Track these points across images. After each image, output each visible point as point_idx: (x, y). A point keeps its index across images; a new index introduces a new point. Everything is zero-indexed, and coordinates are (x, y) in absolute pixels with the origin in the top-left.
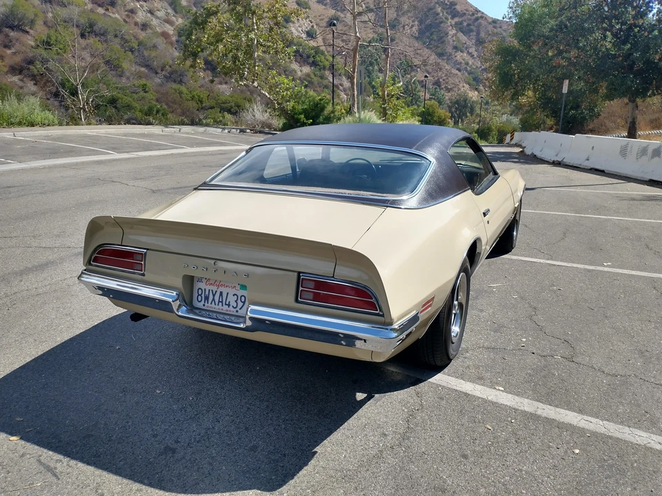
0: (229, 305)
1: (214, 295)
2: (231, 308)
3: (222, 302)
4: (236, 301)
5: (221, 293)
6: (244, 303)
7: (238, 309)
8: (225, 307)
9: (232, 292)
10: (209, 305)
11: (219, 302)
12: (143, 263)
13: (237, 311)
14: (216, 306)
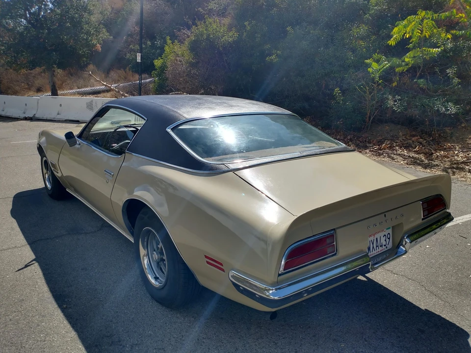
0: (381, 246)
1: (373, 244)
2: (384, 247)
3: (378, 246)
4: (385, 240)
5: (377, 239)
6: (389, 239)
7: (387, 245)
8: (381, 248)
9: (382, 234)
10: (371, 253)
11: (377, 247)
12: (335, 243)
13: (387, 247)
14: (376, 252)
